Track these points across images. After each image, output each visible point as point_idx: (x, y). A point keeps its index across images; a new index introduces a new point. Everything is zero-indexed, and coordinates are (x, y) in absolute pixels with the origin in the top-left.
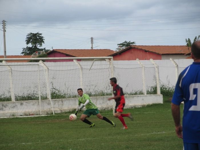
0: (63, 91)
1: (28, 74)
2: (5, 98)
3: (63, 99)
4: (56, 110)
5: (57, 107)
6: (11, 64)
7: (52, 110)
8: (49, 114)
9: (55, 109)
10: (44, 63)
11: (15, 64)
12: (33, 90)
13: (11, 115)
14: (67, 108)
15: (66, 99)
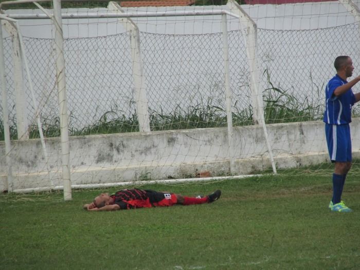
0: (303, 96)
1: (189, 45)
2: (117, 121)
3: (304, 123)
4: (281, 159)
5: (286, 148)
6: (135, 13)
7: (268, 160)
8: (259, 172)
9: (279, 156)
10: (243, 6)
11: (149, 13)
12: (208, 94)
13: (138, 177)
14: (317, 153)
15: (313, 123)
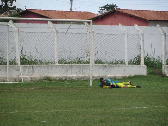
3: (34, 65)
4: (25, 77)
5: (27, 74)
7: (21, 78)
8: (17, 81)
9: (24, 76)
10: (15, 23)
14: (38, 76)
